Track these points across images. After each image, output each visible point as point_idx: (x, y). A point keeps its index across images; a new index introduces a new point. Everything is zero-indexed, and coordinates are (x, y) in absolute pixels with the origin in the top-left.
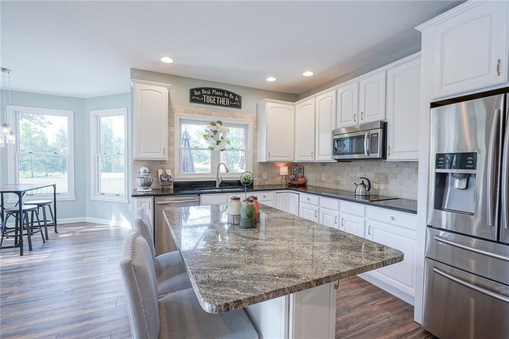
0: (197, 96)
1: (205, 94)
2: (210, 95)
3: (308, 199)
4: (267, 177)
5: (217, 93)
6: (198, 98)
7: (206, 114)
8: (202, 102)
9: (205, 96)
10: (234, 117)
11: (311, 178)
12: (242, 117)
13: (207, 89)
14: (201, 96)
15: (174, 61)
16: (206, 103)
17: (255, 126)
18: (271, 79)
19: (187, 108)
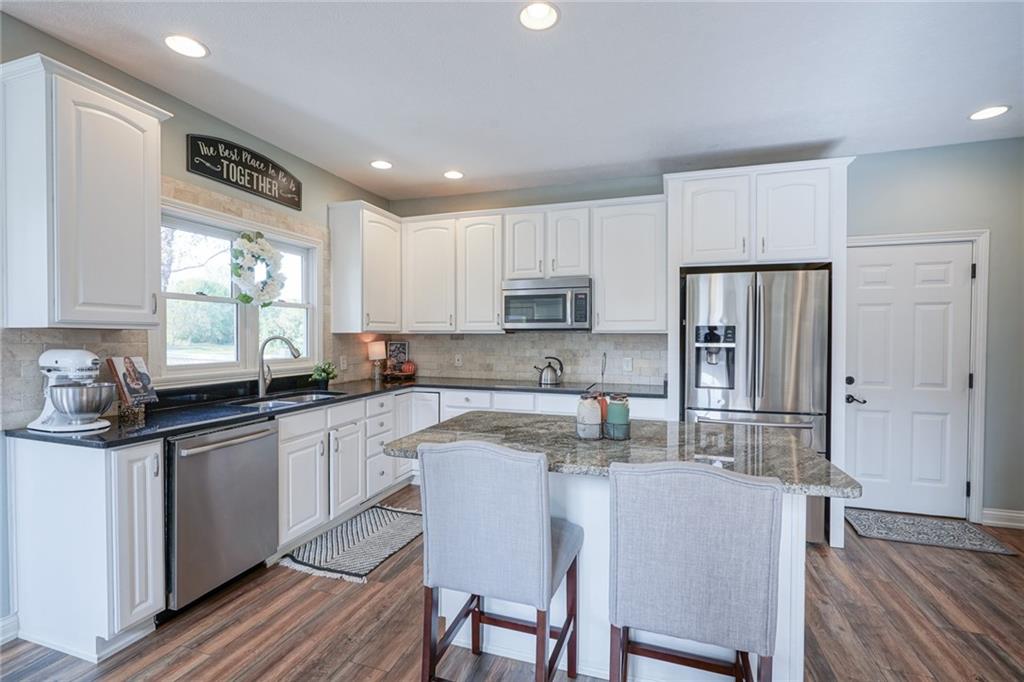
0: (206, 157)
1: (225, 158)
2: (238, 164)
3: (467, 400)
4: (348, 365)
5: (253, 162)
6: (208, 164)
7: (229, 210)
8: (217, 176)
9: (225, 163)
10: (288, 227)
11: (425, 362)
12: (302, 231)
13: (230, 146)
14: (216, 160)
15: (209, 53)
16: (228, 181)
17: (326, 252)
18: (381, 165)
19: (181, 185)
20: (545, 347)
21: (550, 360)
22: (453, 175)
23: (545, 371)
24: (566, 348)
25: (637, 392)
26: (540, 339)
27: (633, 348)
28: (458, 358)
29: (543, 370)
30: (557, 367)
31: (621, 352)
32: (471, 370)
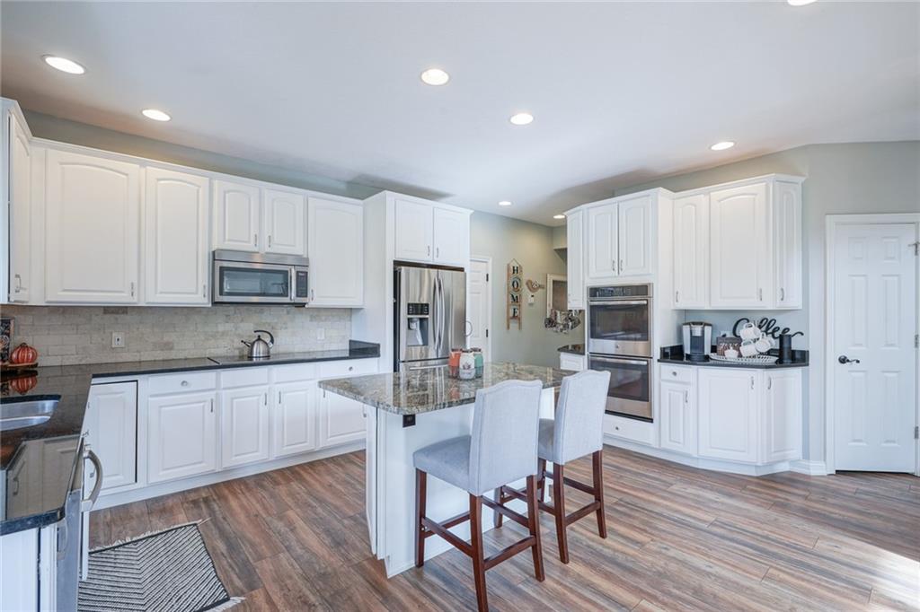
20: (242, 321)
21: (259, 333)
22: (156, 115)
23: (256, 345)
24: (264, 321)
25: (328, 357)
26: (235, 313)
27: (326, 320)
28: (118, 338)
29: (253, 344)
30: (268, 340)
31: (315, 323)
32: (138, 351)
